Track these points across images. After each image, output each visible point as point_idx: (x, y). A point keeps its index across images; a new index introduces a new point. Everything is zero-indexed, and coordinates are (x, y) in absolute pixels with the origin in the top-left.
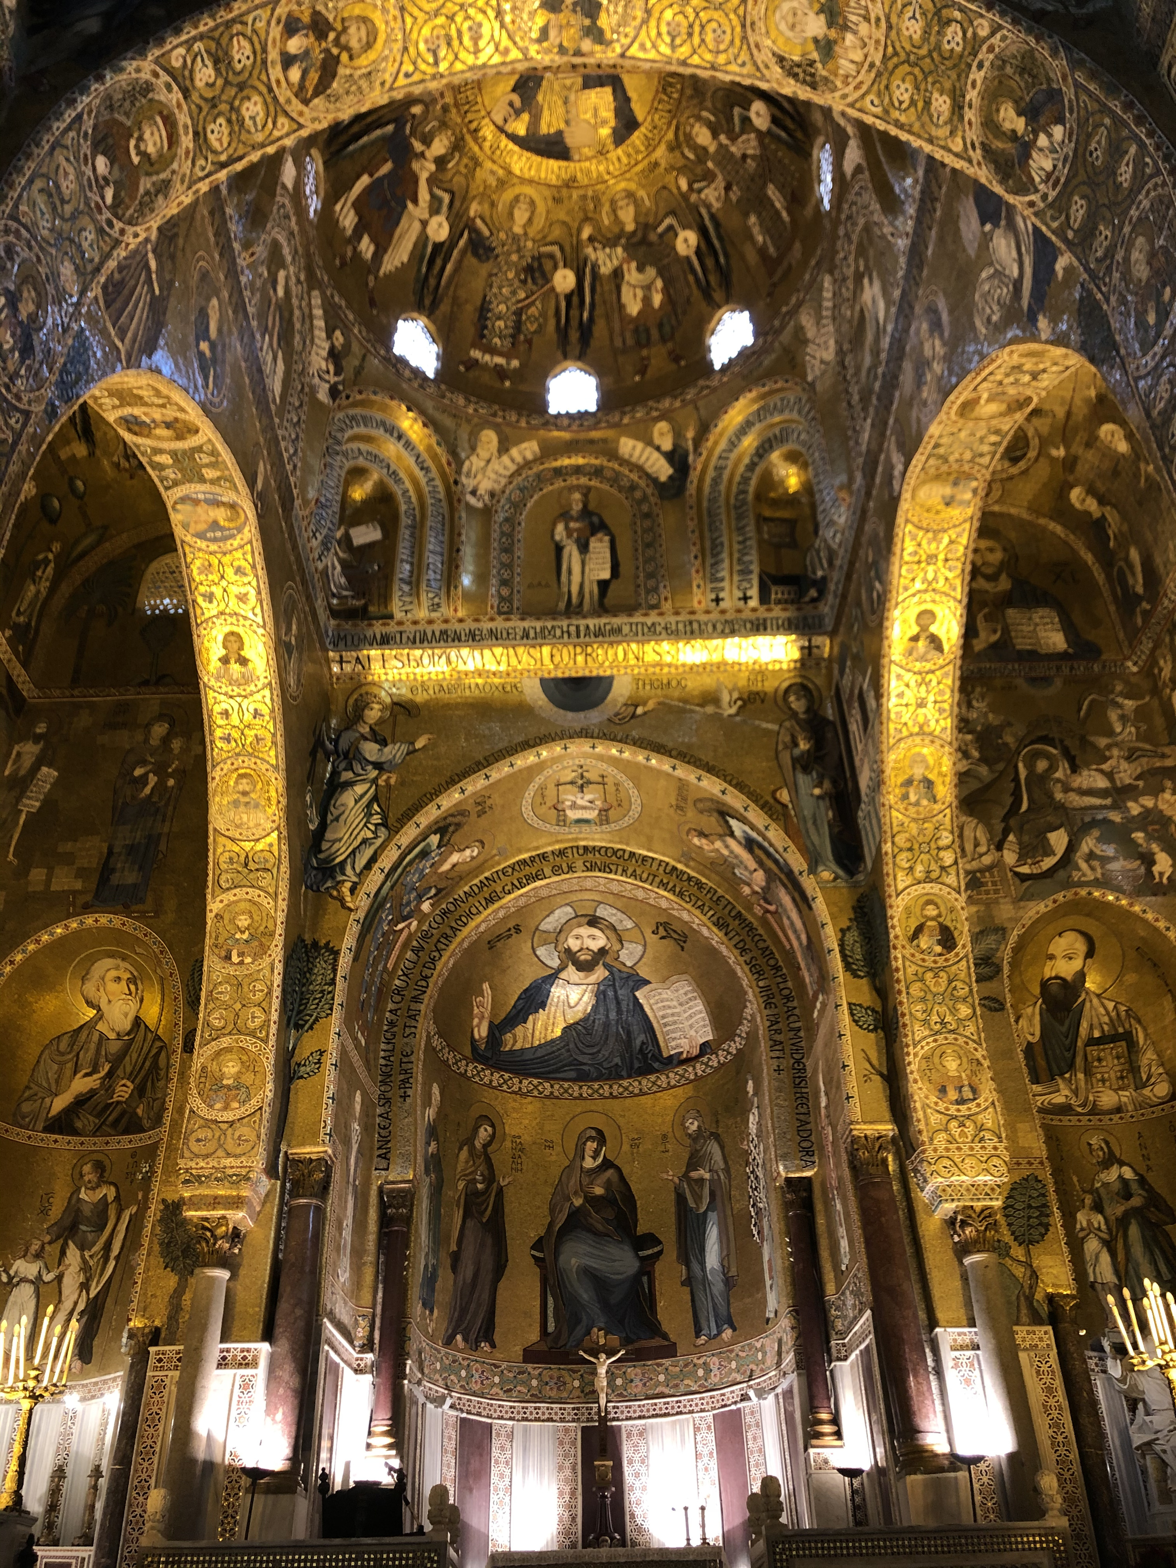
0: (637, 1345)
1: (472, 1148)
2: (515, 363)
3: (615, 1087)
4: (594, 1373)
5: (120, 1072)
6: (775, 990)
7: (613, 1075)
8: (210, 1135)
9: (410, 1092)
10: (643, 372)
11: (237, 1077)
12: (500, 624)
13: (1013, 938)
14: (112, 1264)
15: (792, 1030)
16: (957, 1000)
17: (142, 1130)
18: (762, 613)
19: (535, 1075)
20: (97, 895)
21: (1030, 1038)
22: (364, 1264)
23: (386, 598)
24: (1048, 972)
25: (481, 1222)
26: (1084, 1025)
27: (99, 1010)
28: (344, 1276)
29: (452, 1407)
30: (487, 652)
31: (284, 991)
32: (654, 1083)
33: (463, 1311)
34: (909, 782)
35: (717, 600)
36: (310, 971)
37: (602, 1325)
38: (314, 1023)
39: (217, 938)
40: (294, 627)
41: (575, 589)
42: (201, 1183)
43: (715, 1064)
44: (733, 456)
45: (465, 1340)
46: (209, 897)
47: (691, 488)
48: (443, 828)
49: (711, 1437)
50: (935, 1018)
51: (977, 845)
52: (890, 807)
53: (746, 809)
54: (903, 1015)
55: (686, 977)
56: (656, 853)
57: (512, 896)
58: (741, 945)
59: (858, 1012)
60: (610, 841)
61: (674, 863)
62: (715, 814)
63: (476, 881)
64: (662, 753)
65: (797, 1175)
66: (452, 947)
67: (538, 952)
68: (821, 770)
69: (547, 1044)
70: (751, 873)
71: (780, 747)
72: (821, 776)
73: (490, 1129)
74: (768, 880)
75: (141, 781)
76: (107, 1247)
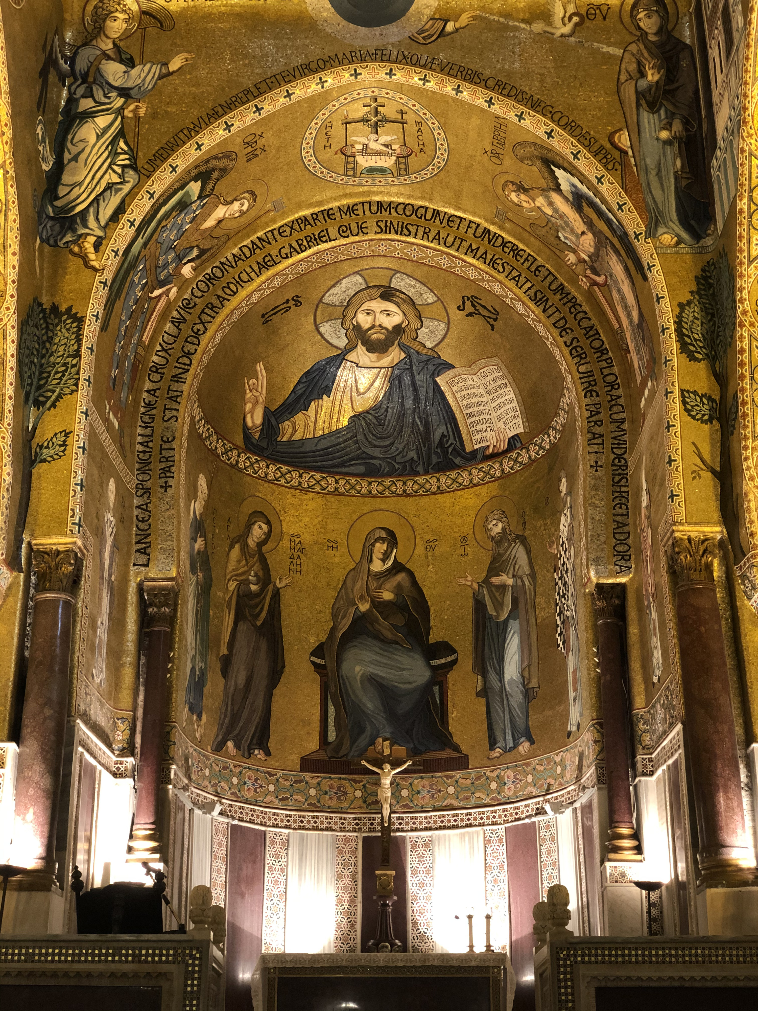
0: (425, 756)
1: (245, 547)
3: (410, 484)
4: (378, 783)
6: (597, 376)
7: (408, 470)
9: (171, 482)
15: (614, 421)
19: (318, 469)
22: (123, 665)
25: (254, 626)
28: (100, 677)
29: (221, 813)
31: (20, 362)
32: (454, 480)
33: (235, 718)
37: (388, 735)
38: (57, 400)
43: (525, 460)
45: (237, 746)
48: (205, 174)
49: (503, 849)
52: (751, 154)
53: (575, 156)
54: (744, 403)
55: (495, 360)
56: (464, 211)
57: (291, 261)
58: (561, 323)
59: (692, 401)
60: (410, 196)
61: (485, 224)
62: (539, 163)
63: (247, 242)
64: (476, 84)
65: (610, 581)
66: (219, 319)
67: (322, 329)
68: (670, 107)
69: (331, 434)
70: (578, 237)
71: (623, 78)
72: (671, 117)
73: (265, 527)
74: (599, 244)
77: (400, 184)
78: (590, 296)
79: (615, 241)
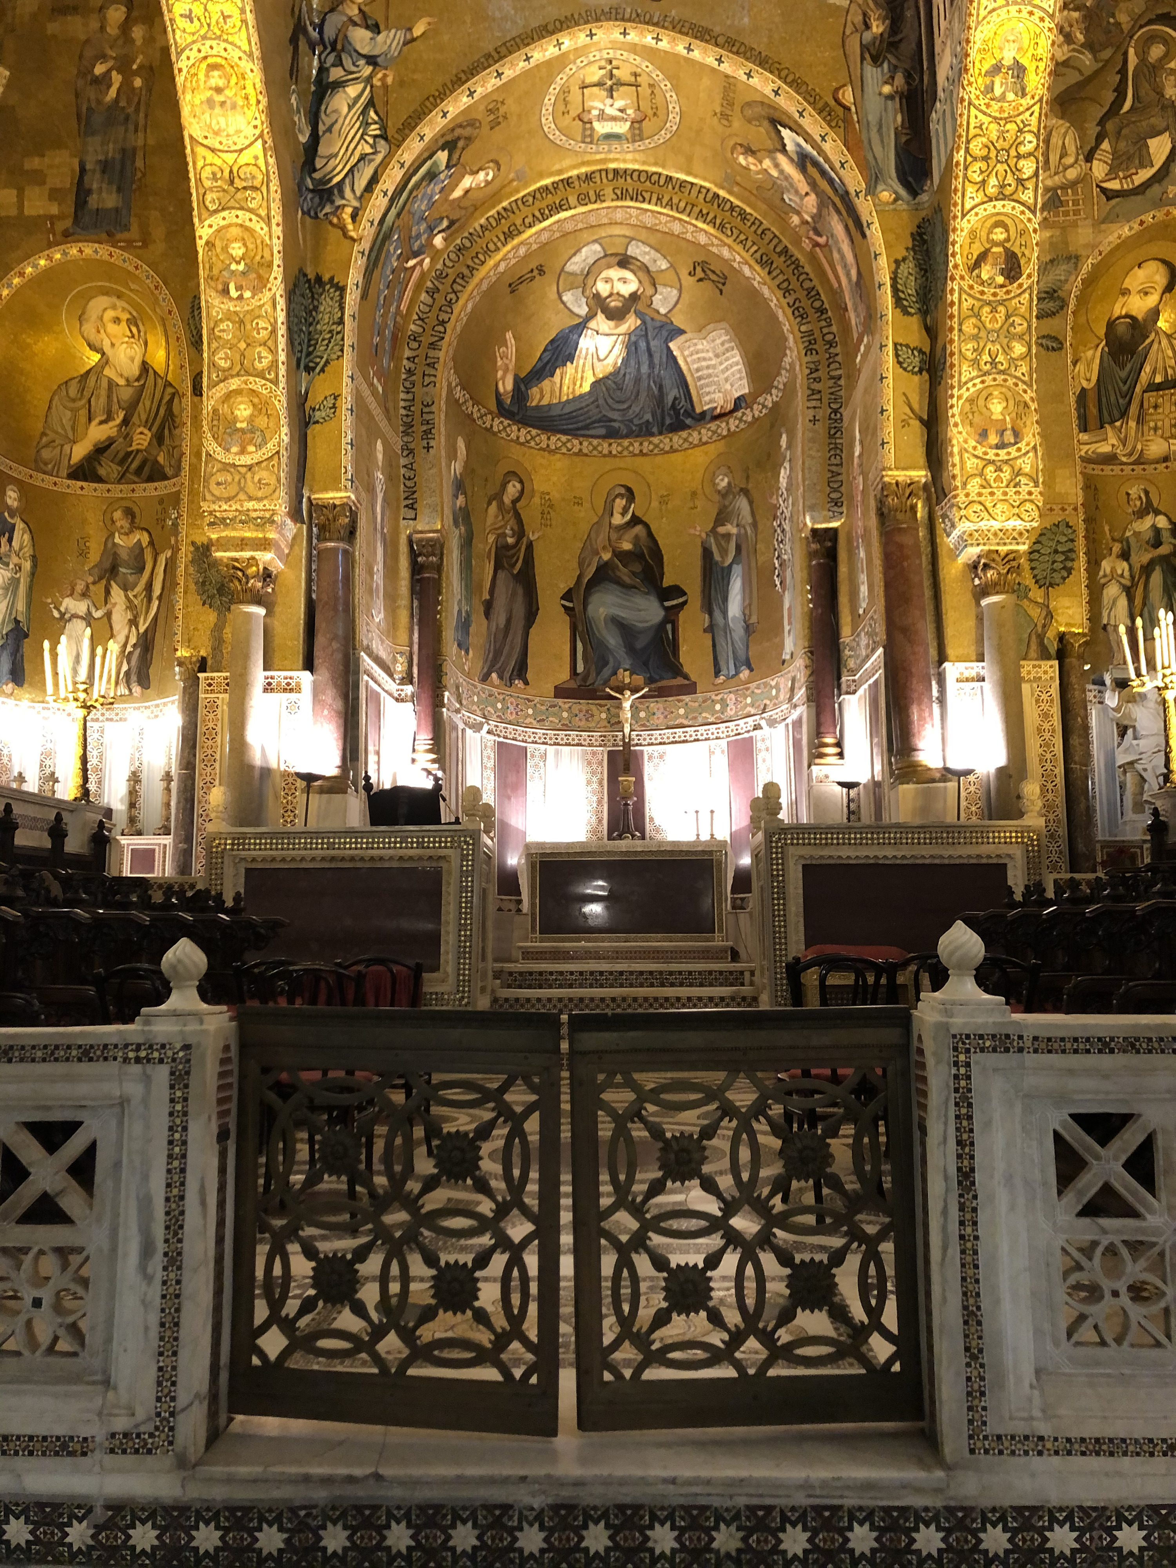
0: (660, 684)
1: (501, 504)
3: (646, 444)
4: (620, 707)
5: (135, 419)
6: (817, 335)
7: (644, 431)
8: (229, 479)
9: (432, 443)
11: (251, 420)
13: (1086, 268)
14: (155, 604)
15: (832, 378)
16: (1011, 337)
17: (165, 478)
19: (564, 432)
21: (1085, 384)
22: (399, 607)
24: (1118, 311)
25: (512, 574)
26: (1147, 368)
27: (103, 354)
28: (379, 617)
29: (489, 732)
31: (289, 329)
32: (685, 440)
33: (498, 653)
34: (995, 69)
36: (316, 308)
37: (628, 666)
38: (325, 365)
39: (211, 269)
42: (227, 525)
43: (750, 419)
45: (501, 677)
46: (196, 220)
48: (450, 143)
49: (725, 760)
50: (986, 357)
51: (1063, 154)
52: (970, 104)
53: (801, 114)
54: (952, 354)
55: (724, 324)
56: (696, 176)
57: (533, 230)
58: (785, 285)
59: (904, 353)
60: (644, 163)
61: (715, 189)
62: (766, 123)
63: (493, 212)
64: (707, 41)
65: (824, 526)
66: (470, 288)
67: (565, 298)
68: (894, 61)
69: (575, 399)
70: (802, 198)
71: (848, 32)
72: (894, 69)
73: (518, 486)
74: (822, 205)
75: (104, 81)
76: (149, 587)
77: (635, 151)
78: (812, 258)
79: (837, 200)
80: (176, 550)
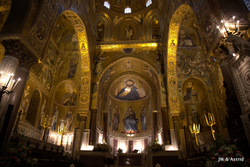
1: (115, 108)
2: (120, 7)
5: (72, 98)
6: (153, 89)
8: (82, 106)
9: (107, 101)
10: (137, 7)
11: (85, 99)
12: (118, 41)
13: (183, 83)
15: (155, 94)
16: (175, 90)
17: (75, 105)
18: (152, 40)
19: (123, 100)
20: (68, 77)
21: (185, 95)
22: (102, 121)
23: (103, 38)
24: (188, 87)
25: (116, 117)
26: (192, 94)
27: (69, 91)
28: (99, 123)
29: (113, 138)
30: (116, 45)
31: (91, 89)
32: (138, 101)
34: (170, 63)
35: (147, 38)
38: (94, 93)
39: (82, 82)
40: (91, 42)
41: (128, 37)
42: (81, 111)
43: (146, 99)
44: (149, 19)
46: (81, 77)
47: (143, 23)
48: (110, 68)
49: (144, 142)
50: (172, 93)
51: (179, 71)
52: (168, 66)
53: (150, 66)
54: (168, 92)
55: (142, 88)
56: (138, 72)
57: (120, 77)
58: (149, 84)
59: (163, 92)
60: (133, 70)
61: (141, 73)
63: (115, 75)
64: (139, 59)
65: (155, 112)
66: (112, 84)
67: (123, 85)
69: (125, 96)
70: (151, 74)
71: (155, 58)
72: (160, 62)
73: (117, 106)
74: (153, 75)
75: (73, 62)
76: (71, 119)
80: (75, 114)
